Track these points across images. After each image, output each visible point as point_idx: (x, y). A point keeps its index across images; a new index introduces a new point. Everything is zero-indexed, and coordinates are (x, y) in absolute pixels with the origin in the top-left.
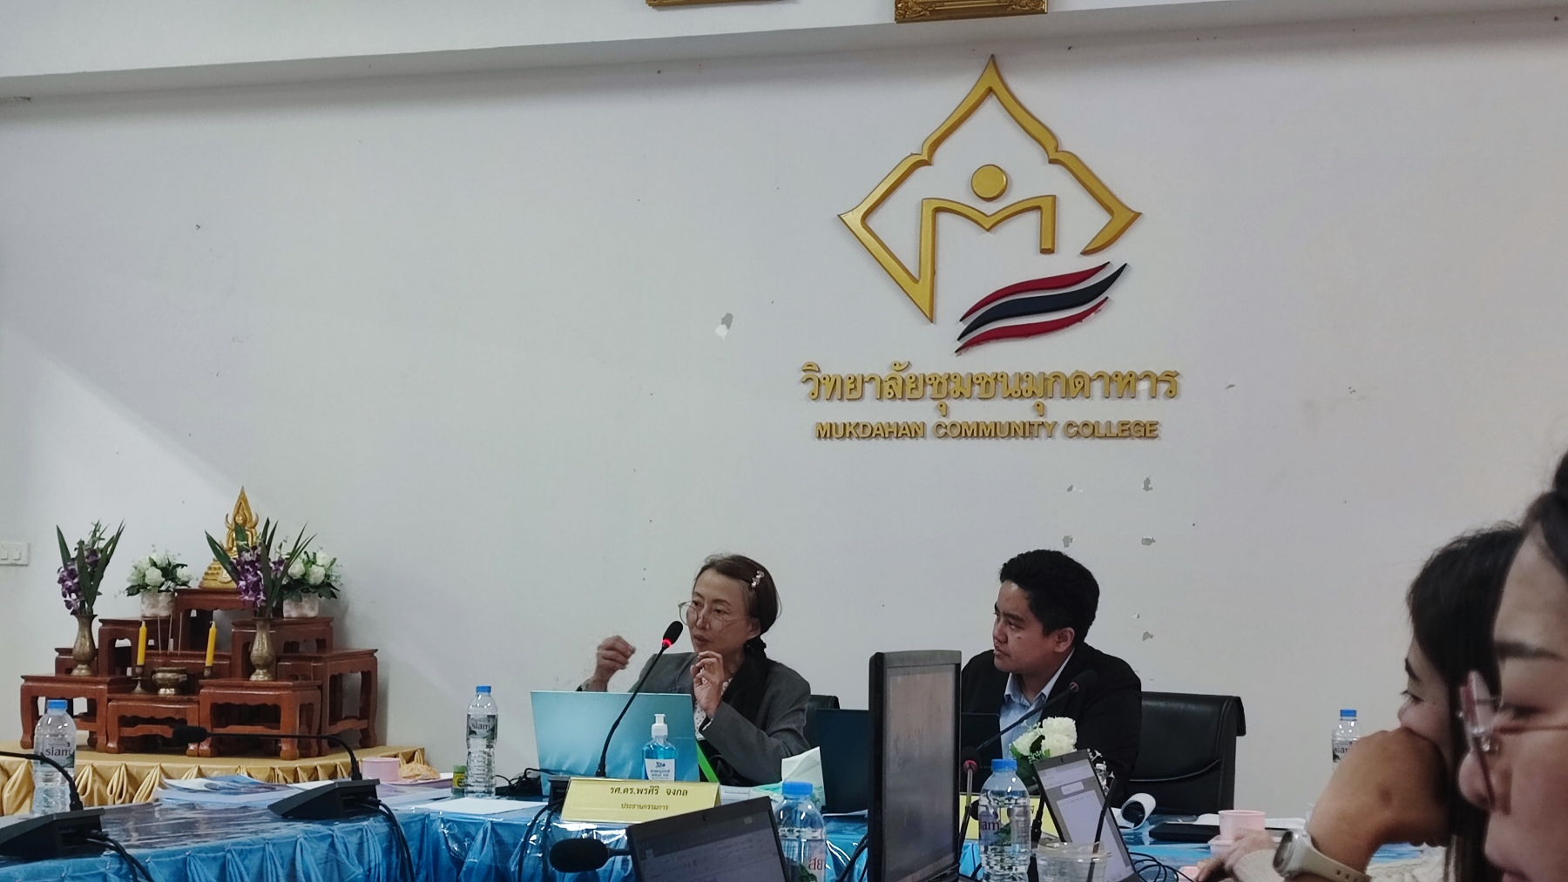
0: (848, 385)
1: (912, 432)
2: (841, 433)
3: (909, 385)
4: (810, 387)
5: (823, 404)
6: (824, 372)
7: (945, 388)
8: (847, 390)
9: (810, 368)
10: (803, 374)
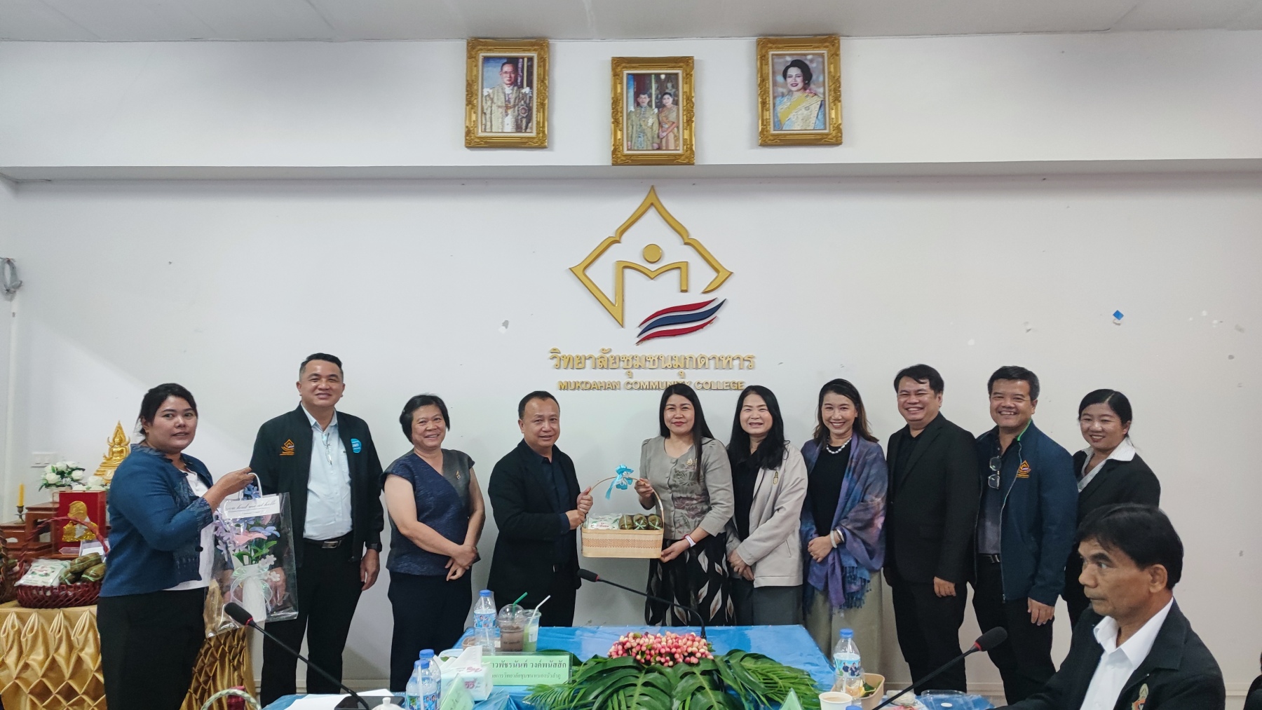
0: (577, 361)
1: (613, 387)
2: (573, 387)
3: (611, 361)
4: (555, 361)
5: (562, 371)
6: (562, 354)
7: (631, 363)
8: (576, 363)
9: (555, 351)
10: (551, 354)
